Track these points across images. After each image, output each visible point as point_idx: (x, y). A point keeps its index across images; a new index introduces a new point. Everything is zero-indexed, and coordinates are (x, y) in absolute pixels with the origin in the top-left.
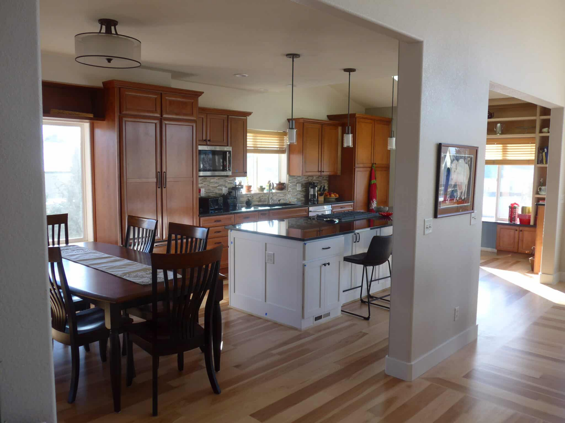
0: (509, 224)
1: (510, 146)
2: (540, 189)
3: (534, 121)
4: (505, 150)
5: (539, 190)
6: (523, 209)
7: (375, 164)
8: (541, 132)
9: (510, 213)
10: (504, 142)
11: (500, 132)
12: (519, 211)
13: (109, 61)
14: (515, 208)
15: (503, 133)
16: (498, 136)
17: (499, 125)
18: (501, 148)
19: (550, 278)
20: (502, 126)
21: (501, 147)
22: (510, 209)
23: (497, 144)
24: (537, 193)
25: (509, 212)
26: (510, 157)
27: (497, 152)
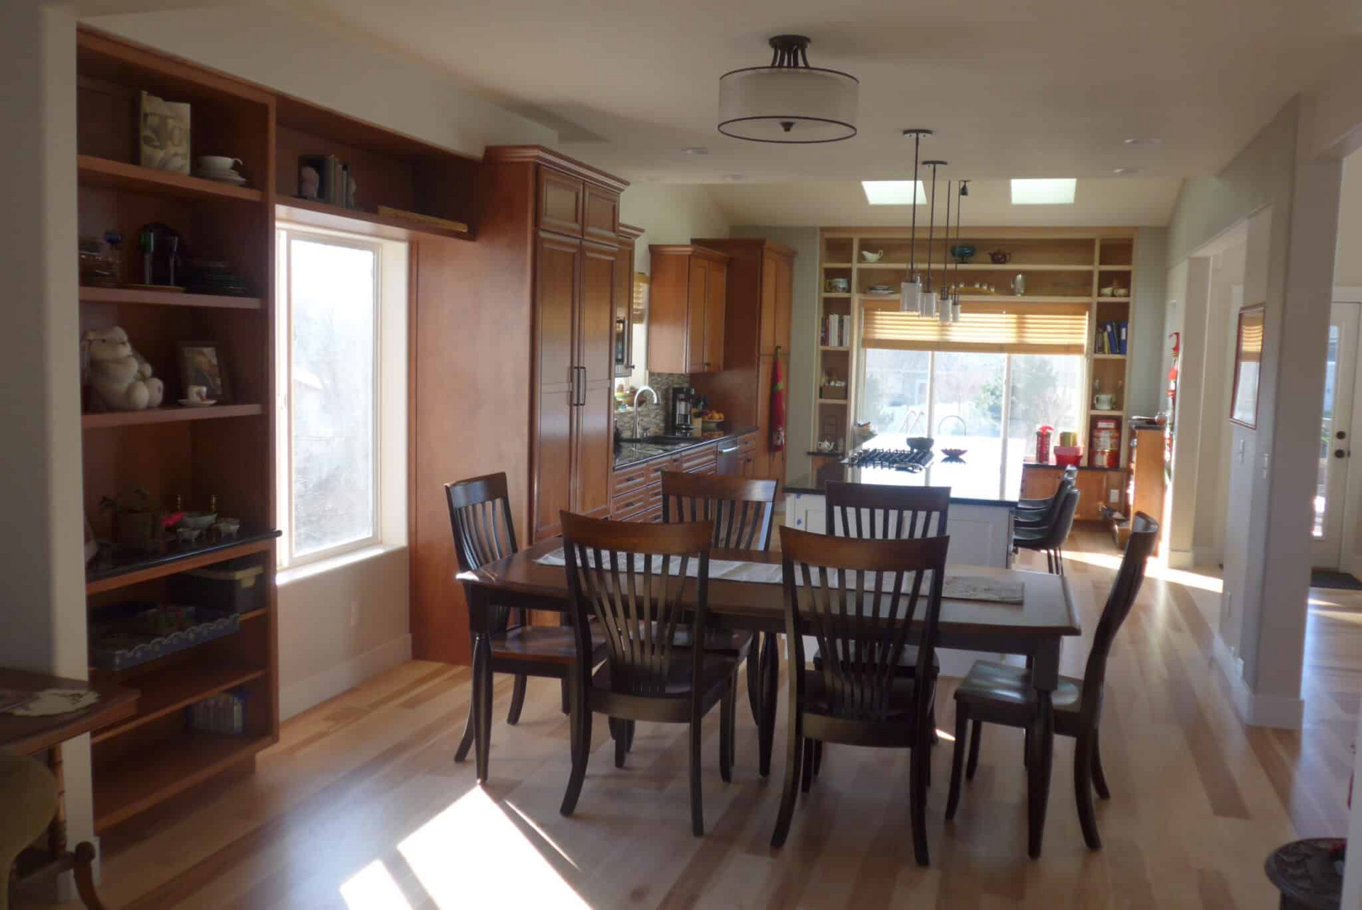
0: (1037, 465)
1: (1031, 319)
2: (1098, 399)
3: (1090, 273)
4: (1021, 326)
5: (1095, 402)
6: (1065, 437)
7: (780, 347)
8: (1100, 295)
9: (1039, 446)
10: (1020, 310)
11: (1022, 292)
12: (1054, 442)
13: (787, 127)
14: (1048, 435)
15: (1027, 292)
16: (1018, 298)
17: (1020, 276)
18: (1015, 321)
19: (1187, 557)
20: (1025, 280)
21: (1015, 318)
22: (1040, 439)
23: (1007, 313)
24: (1093, 407)
25: (1038, 444)
26: (1033, 338)
27: (1007, 328)
